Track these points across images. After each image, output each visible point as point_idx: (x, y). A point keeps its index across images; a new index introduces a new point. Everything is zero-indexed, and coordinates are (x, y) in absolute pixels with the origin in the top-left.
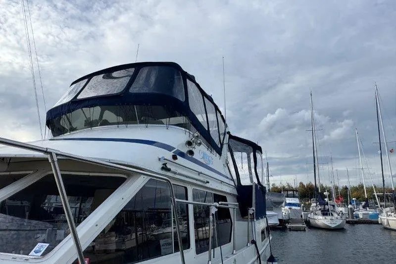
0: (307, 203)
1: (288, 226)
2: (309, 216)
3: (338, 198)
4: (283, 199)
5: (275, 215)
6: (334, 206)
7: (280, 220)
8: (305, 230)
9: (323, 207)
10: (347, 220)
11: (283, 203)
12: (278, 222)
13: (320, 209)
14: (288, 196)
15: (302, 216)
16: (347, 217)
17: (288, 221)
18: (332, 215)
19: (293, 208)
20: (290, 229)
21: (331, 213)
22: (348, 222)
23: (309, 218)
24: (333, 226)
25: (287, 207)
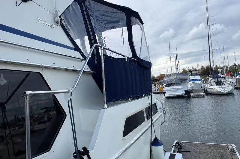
0: (206, 78)
1: (192, 94)
2: (206, 86)
3: (228, 73)
4: (188, 77)
5: (182, 88)
6: (225, 78)
7: (185, 91)
8: (204, 97)
9: (216, 80)
10: (236, 86)
11: (187, 79)
12: (184, 93)
13: (214, 81)
14: (192, 75)
15: (202, 87)
16: (236, 85)
17: (192, 92)
18: (224, 84)
19: (196, 82)
20: (193, 97)
21: (224, 83)
22: (236, 88)
23: (207, 88)
24: (225, 92)
25: (191, 82)
